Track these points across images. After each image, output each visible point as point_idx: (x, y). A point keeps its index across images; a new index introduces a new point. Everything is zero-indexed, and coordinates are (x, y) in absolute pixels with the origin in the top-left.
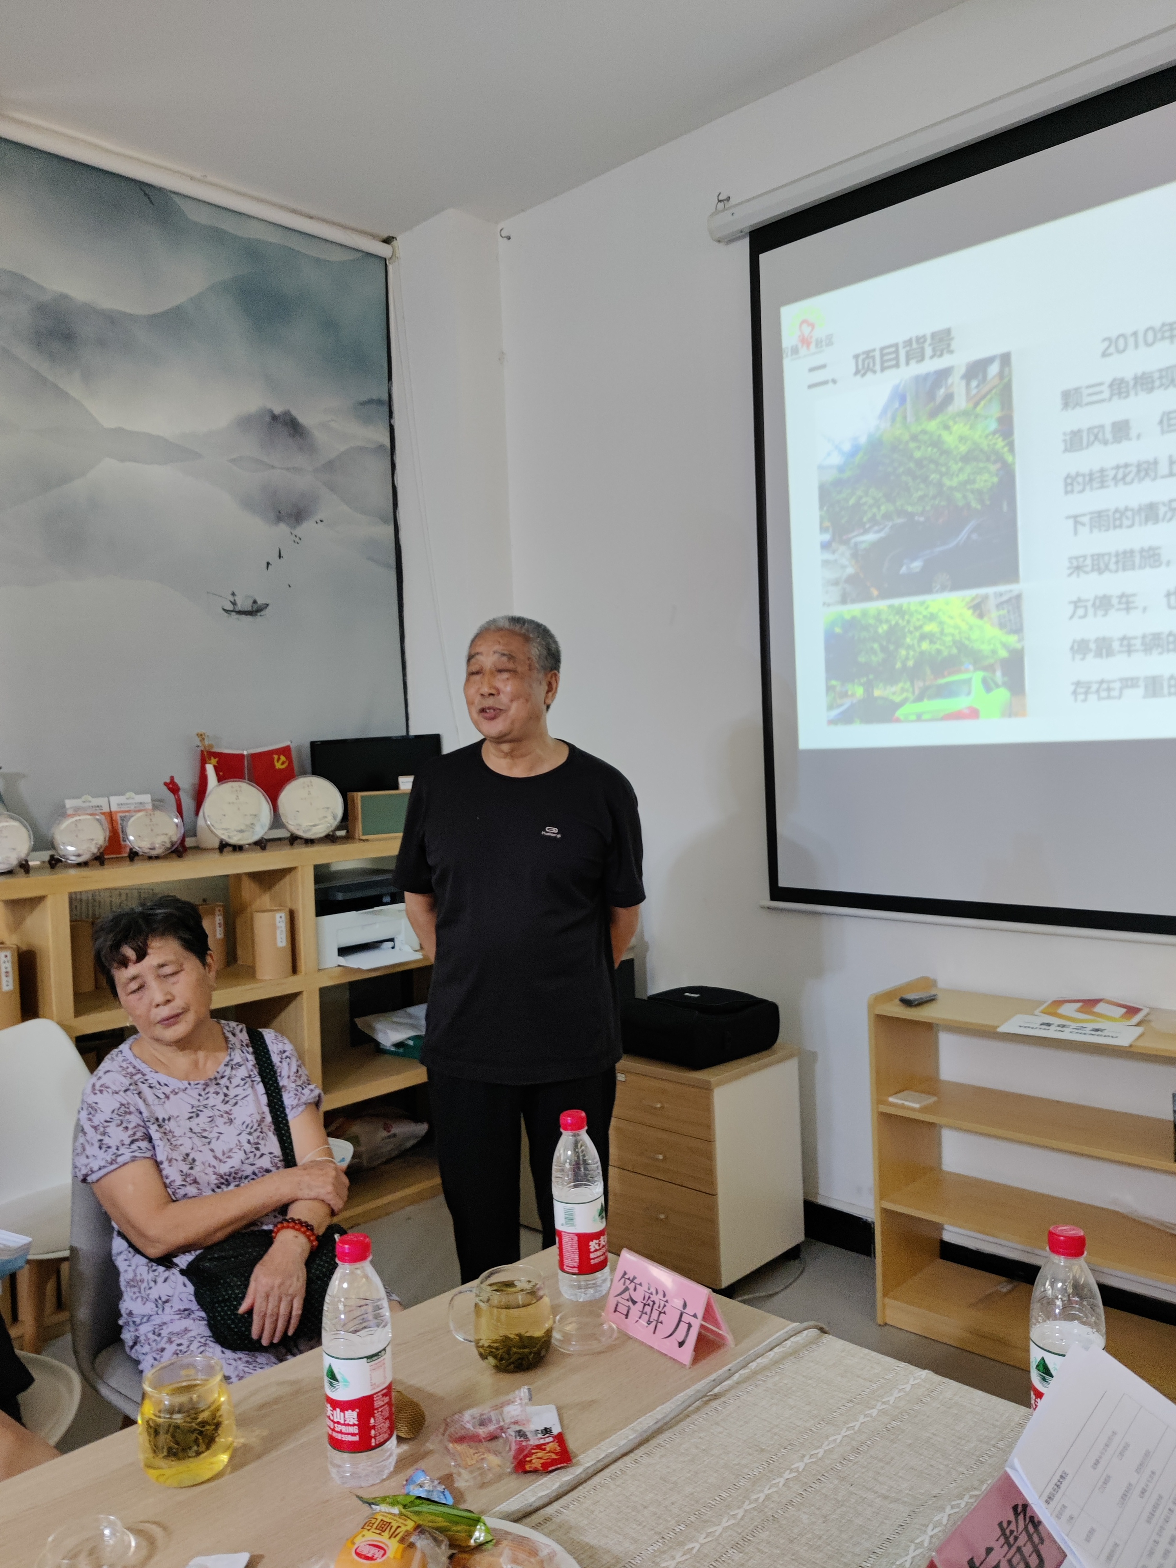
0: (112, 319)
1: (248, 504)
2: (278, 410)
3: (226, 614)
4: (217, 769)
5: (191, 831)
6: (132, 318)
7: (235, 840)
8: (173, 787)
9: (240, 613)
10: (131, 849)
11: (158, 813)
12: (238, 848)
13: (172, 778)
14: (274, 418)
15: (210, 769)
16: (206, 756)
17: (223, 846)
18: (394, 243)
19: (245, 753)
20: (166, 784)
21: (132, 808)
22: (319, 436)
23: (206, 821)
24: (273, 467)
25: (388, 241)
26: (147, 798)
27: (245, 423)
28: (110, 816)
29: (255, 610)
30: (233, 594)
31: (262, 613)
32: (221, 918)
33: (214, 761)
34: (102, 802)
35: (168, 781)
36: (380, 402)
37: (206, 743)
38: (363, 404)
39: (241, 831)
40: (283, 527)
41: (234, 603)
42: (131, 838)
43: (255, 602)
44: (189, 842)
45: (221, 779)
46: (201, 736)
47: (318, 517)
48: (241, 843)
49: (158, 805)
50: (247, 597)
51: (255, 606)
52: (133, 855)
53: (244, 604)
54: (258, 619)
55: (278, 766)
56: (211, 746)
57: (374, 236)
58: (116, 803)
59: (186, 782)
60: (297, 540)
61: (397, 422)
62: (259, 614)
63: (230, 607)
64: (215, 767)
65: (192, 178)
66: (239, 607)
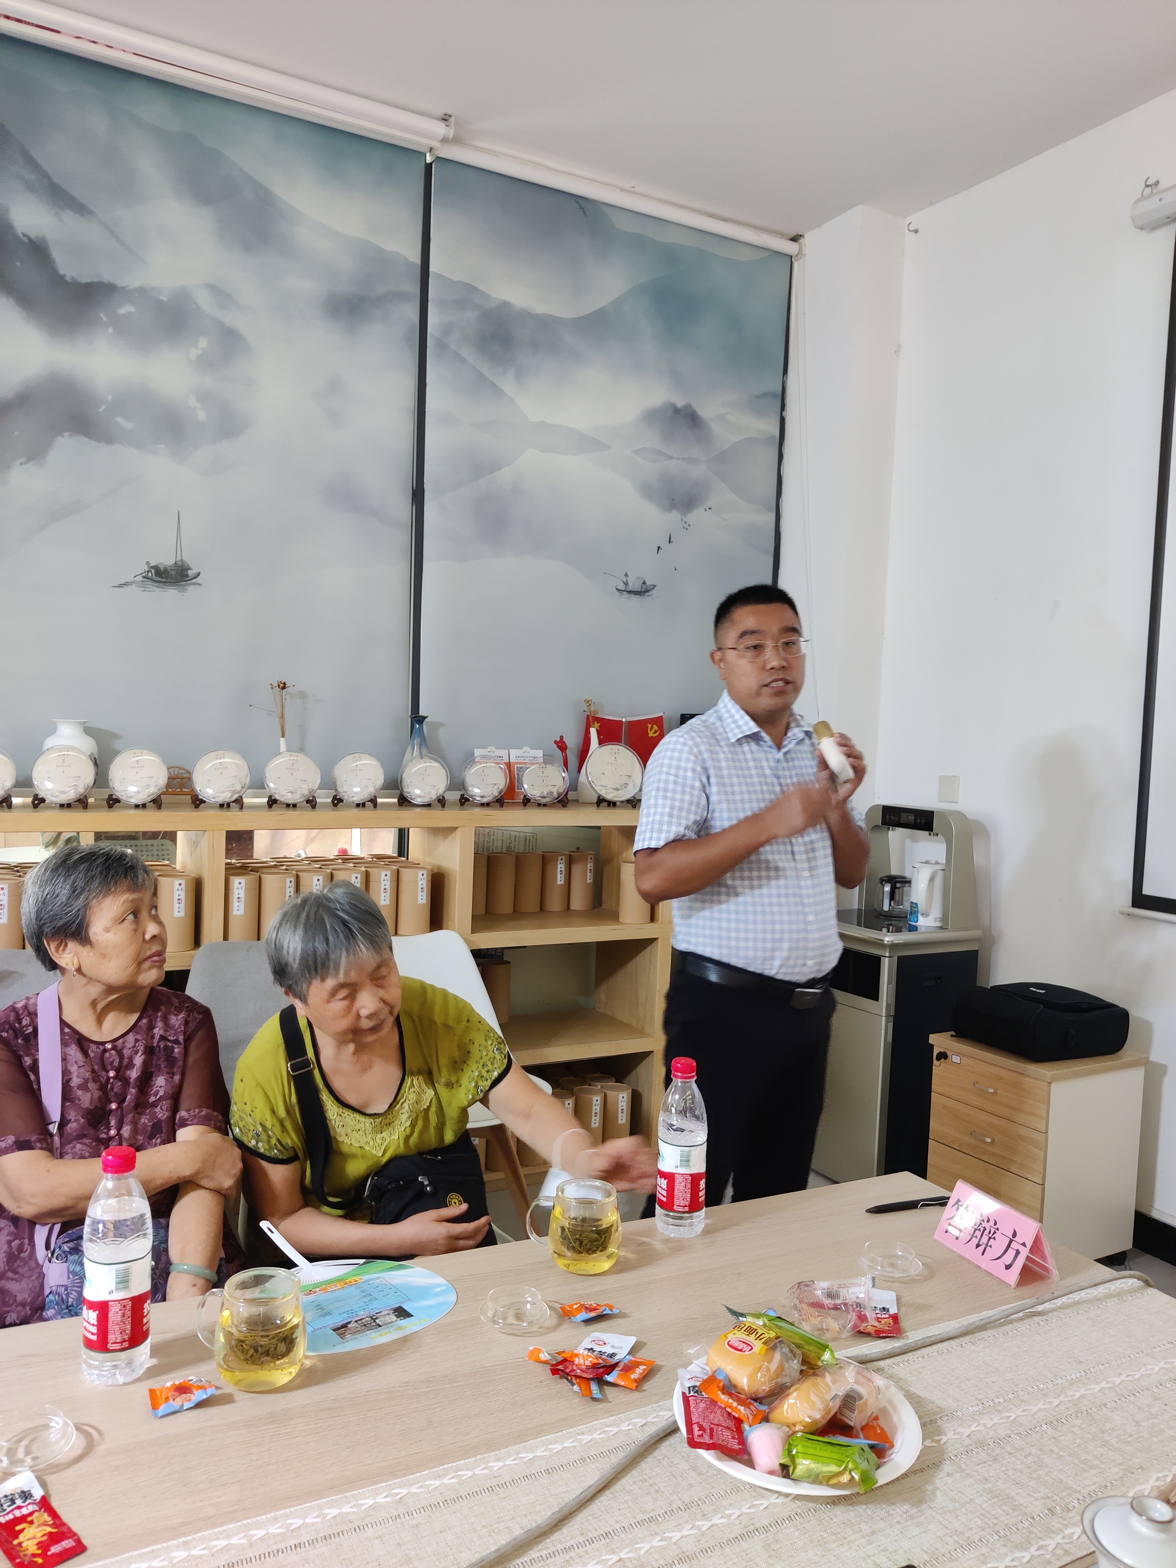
0: (545, 323)
1: (647, 491)
2: (680, 403)
3: (618, 594)
4: (599, 733)
5: (574, 786)
6: (559, 321)
7: (609, 797)
8: (561, 745)
9: (630, 592)
10: (525, 796)
11: (549, 766)
12: (612, 804)
13: (562, 737)
14: (677, 411)
15: (593, 732)
16: (590, 720)
17: (601, 801)
18: (802, 240)
19: (624, 720)
20: (556, 742)
21: (527, 761)
22: (716, 429)
23: (588, 779)
24: (671, 458)
25: (795, 239)
26: (540, 753)
27: (651, 416)
28: (509, 765)
29: (643, 591)
30: (626, 575)
31: (649, 594)
32: (591, 864)
33: (597, 725)
34: (504, 753)
35: (558, 740)
36: (774, 395)
37: (592, 709)
38: (758, 397)
39: (617, 789)
40: (675, 515)
41: (626, 584)
42: (526, 786)
43: (644, 583)
44: (572, 795)
45: (601, 742)
46: (588, 702)
47: (707, 505)
48: (616, 799)
49: (548, 760)
50: (638, 578)
51: (644, 586)
52: (527, 801)
53: (634, 585)
54: (645, 601)
55: (651, 734)
56: (596, 712)
57: (782, 235)
58: (515, 755)
59: (573, 742)
60: (686, 526)
61: (789, 414)
62: (647, 594)
63: (622, 587)
64: (597, 730)
65: (622, 190)
66: (630, 588)
